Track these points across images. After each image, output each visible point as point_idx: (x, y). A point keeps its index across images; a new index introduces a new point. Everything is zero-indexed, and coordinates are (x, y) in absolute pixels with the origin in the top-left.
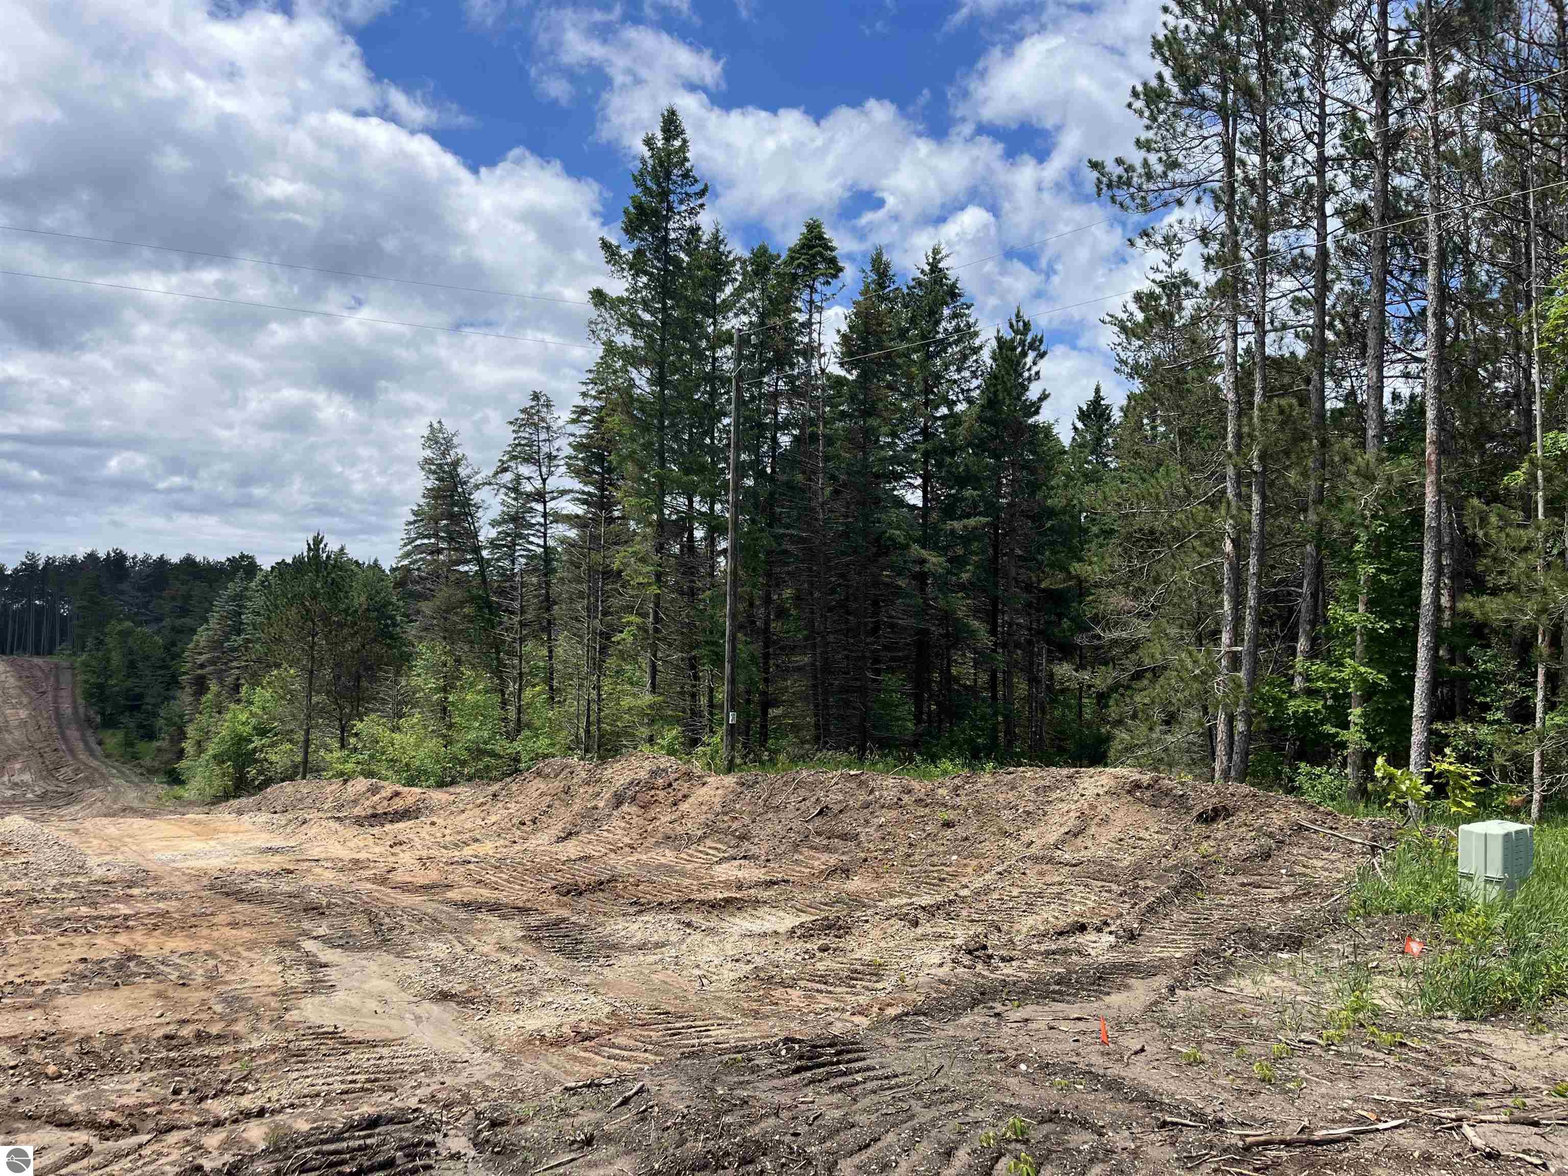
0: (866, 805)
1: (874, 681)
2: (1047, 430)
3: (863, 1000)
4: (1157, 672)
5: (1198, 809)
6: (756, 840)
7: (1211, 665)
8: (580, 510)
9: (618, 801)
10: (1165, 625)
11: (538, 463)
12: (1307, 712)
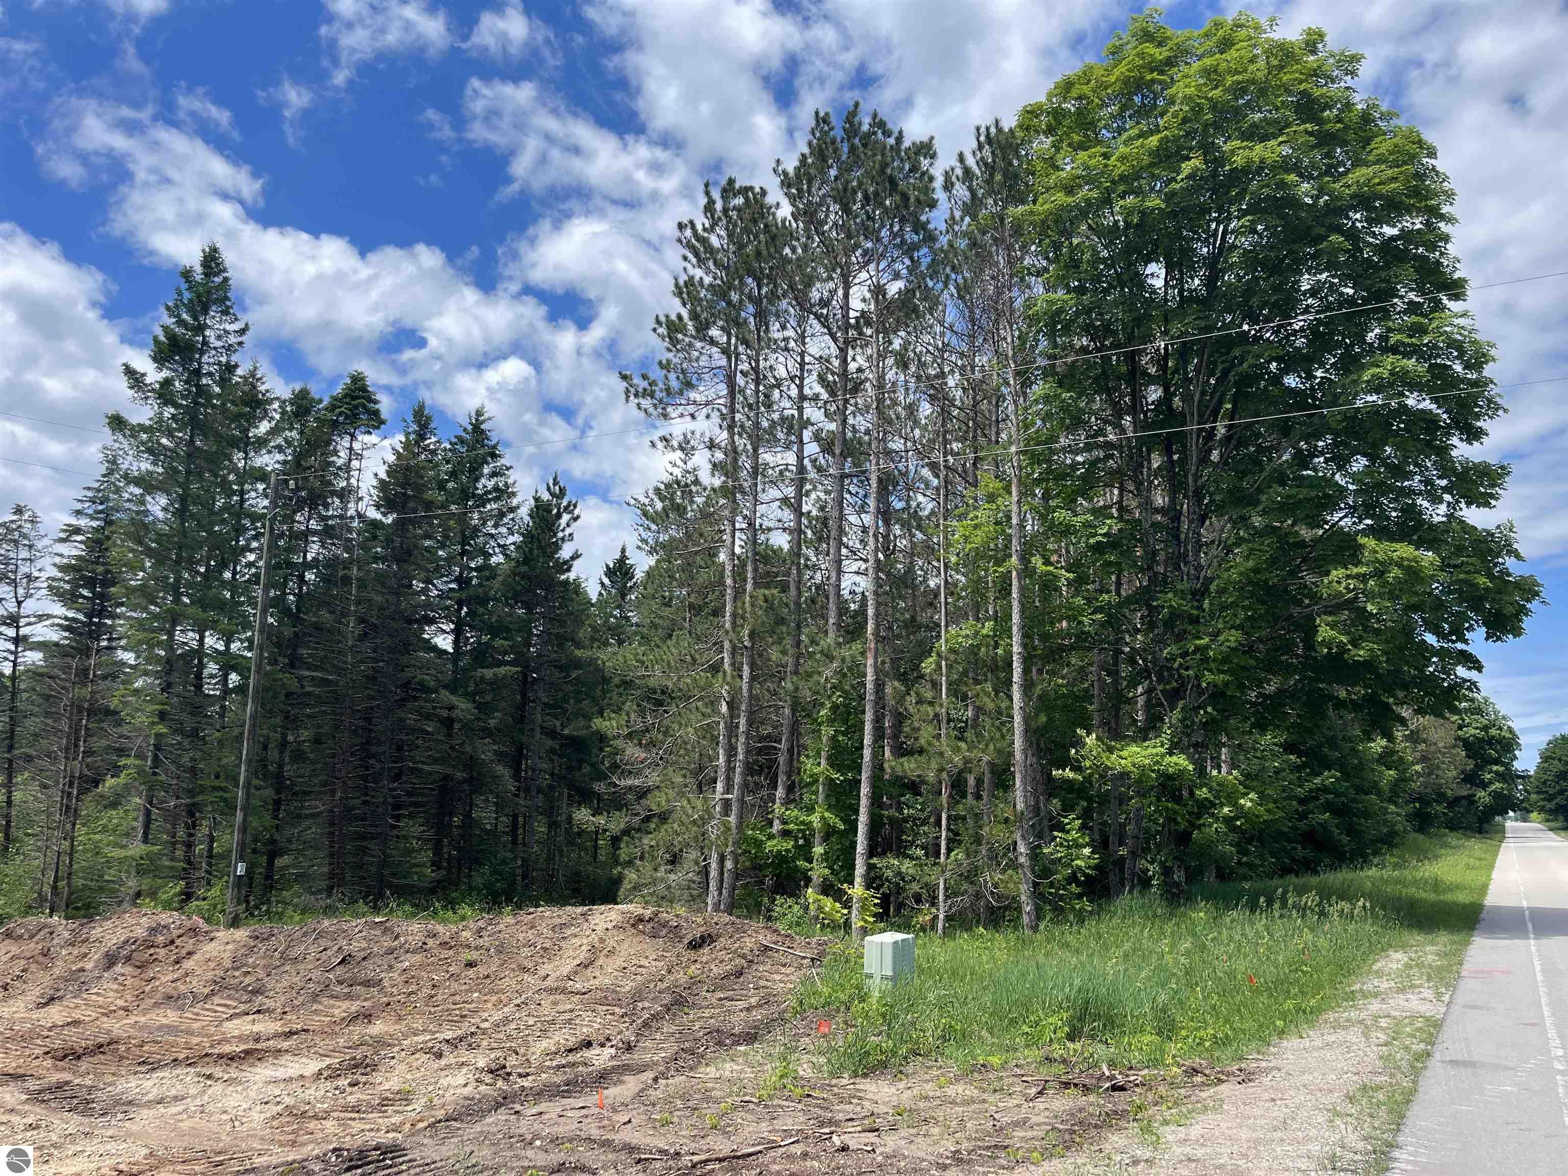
0: (391, 951)
1: (394, 827)
2: (577, 583)
3: (396, 1119)
4: (664, 817)
5: (690, 937)
6: (271, 994)
7: (707, 811)
8: (54, 636)
9: (110, 960)
10: (671, 773)
11: (14, 583)
12: (780, 852)
